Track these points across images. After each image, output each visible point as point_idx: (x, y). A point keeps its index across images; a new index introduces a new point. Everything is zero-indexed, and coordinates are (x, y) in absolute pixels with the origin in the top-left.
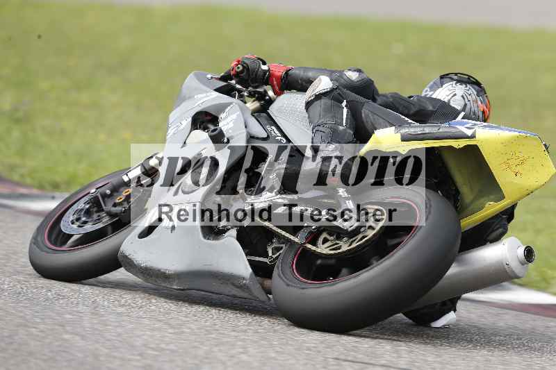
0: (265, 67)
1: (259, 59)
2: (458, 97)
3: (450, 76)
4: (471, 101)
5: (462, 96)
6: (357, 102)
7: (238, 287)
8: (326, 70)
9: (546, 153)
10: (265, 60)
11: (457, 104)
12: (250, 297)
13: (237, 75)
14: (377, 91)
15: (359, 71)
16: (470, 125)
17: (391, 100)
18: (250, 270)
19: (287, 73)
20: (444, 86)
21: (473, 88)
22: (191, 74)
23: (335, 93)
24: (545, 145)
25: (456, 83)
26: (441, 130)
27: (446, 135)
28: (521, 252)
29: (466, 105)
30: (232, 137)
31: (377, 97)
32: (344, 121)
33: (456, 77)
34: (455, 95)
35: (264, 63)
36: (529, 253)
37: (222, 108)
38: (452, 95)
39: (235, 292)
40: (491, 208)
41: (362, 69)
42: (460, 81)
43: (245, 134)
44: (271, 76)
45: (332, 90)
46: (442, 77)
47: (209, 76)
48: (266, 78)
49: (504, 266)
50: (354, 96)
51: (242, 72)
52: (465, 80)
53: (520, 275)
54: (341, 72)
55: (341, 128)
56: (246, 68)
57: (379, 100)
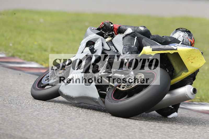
0: (112, 25)
1: (110, 22)
2: (181, 37)
3: (180, 29)
4: (186, 38)
5: (183, 36)
6: (141, 37)
7: (95, 102)
8: (133, 26)
9: (202, 55)
10: (112, 23)
11: (180, 39)
12: (99, 105)
13: (102, 28)
14: (151, 34)
15: (144, 27)
16: (177, 45)
17: (155, 37)
18: (99, 96)
19: (119, 27)
20: (177, 33)
21: (187, 33)
22: (89, 28)
23: (133, 34)
24: (202, 53)
25: (181, 32)
26: (166, 47)
27: (167, 49)
28: (192, 90)
29: (184, 39)
30: (97, 50)
31: (150, 36)
32: (134, 44)
33: (181, 30)
34: (180, 36)
35: (112, 24)
36: (195, 91)
37: (96, 39)
38: (179, 36)
39: (94, 104)
40: (184, 75)
41: (146, 26)
42: (183, 31)
43: (102, 48)
44: (114, 28)
45: (132, 33)
46: (177, 30)
47: (93, 28)
48: (112, 29)
49: (185, 95)
50: (140, 35)
51: (104, 27)
52: (184, 31)
53: (192, 98)
54: (138, 27)
55: (133, 46)
56: (105, 25)
57: (151, 37)
